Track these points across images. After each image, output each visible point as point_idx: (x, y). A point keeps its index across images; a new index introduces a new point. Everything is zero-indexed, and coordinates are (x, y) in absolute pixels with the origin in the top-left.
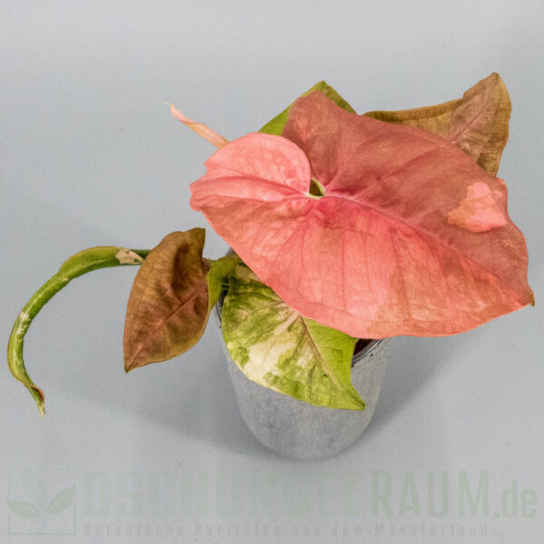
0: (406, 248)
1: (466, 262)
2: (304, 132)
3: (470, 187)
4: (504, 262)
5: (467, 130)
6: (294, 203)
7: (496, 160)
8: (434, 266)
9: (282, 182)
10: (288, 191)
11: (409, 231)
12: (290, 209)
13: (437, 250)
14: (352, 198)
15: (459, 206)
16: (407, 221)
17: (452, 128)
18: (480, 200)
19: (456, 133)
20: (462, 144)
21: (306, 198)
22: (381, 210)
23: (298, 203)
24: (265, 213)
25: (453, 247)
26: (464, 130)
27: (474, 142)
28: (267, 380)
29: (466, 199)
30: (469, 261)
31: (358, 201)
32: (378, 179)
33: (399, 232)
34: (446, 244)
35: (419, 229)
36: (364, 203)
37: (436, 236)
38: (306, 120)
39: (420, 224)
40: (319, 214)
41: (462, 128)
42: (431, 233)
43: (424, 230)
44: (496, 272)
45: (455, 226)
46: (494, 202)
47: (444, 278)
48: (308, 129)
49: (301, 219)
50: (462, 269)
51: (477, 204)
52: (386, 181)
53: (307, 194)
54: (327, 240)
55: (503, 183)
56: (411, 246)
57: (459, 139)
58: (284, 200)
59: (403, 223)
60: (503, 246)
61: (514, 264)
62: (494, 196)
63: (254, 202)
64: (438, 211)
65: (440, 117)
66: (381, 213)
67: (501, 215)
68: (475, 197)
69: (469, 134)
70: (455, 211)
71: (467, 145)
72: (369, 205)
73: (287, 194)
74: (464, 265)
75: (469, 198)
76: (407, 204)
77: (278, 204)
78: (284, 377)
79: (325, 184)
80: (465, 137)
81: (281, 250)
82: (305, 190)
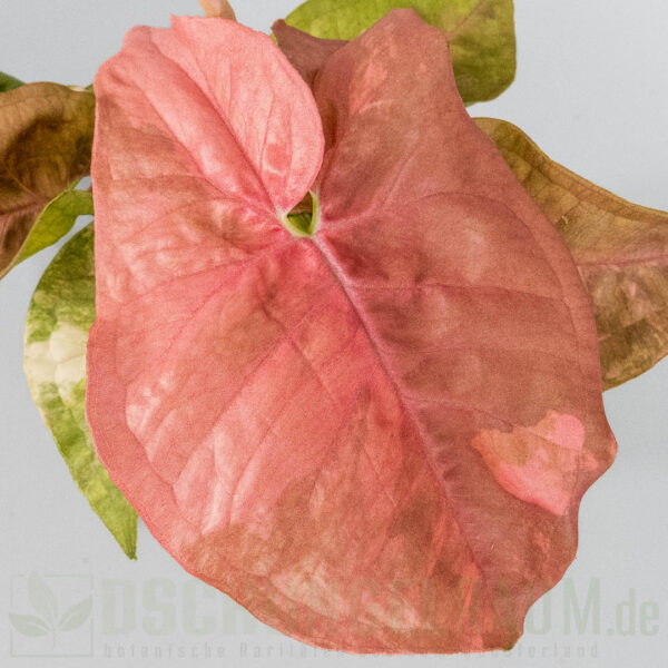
0: (358, 447)
1: (448, 526)
2: (364, 94)
3: (554, 415)
4: (513, 560)
5: (654, 263)
6: (249, 214)
7: (658, 350)
8: (384, 507)
9: (257, 162)
10: (256, 186)
11: (393, 414)
12: (234, 220)
13: (411, 481)
14: (347, 281)
15: (510, 431)
16: (405, 392)
17: (630, 246)
18: (553, 448)
19: (632, 256)
20: (626, 281)
21: (276, 221)
22: (377, 340)
23: (254, 221)
24: (190, 197)
25: (448, 486)
26: (651, 259)
27: (648, 292)
28: (43, 393)
29: (530, 429)
30: (455, 525)
31: (353, 295)
32: (419, 278)
33: (372, 406)
34: (440, 473)
35: (415, 419)
36: (360, 307)
37: (435, 450)
38: (383, 76)
39: (422, 412)
40: (273, 267)
41: (647, 255)
42: (428, 440)
43: (421, 427)
44: (487, 569)
45: (479, 455)
46: (572, 468)
47: (384, 537)
48: (376, 94)
49: (236, 254)
50: (429, 537)
51: (542, 453)
52: (428, 291)
53: (282, 215)
54: (240, 336)
55: (612, 451)
56: (370, 449)
57: (628, 270)
58: (235, 199)
59: (396, 389)
60: (531, 539)
61: (526, 575)
62: (580, 459)
63: (188, 159)
64: (470, 414)
65: (621, 222)
66: (373, 345)
67: (567, 498)
68: (548, 437)
69: (652, 274)
70: (496, 433)
71: (633, 289)
72: (365, 317)
73: (248, 191)
74: (439, 531)
75: (538, 430)
76: (428, 361)
77: (223, 196)
78: (70, 410)
79: (328, 217)
80: (641, 272)
81: (164, 283)
82: (285, 206)
